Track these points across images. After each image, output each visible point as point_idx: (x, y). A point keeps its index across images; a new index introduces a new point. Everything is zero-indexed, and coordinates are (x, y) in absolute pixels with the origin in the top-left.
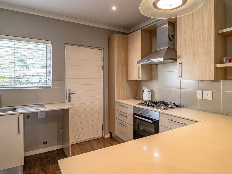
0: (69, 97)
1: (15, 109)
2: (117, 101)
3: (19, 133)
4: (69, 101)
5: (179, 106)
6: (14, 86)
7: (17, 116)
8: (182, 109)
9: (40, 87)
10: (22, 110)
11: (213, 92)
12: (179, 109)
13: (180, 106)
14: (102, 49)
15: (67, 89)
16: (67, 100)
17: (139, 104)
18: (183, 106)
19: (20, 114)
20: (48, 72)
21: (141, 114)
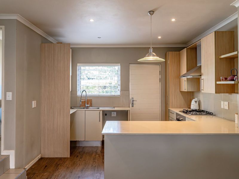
0: (133, 103)
1: (99, 108)
2: (170, 109)
3: (100, 121)
4: (133, 106)
5: (211, 114)
6: (98, 94)
7: (99, 111)
8: (214, 117)
9: (113, 95)
10: (101, 109)
11: (229, 103)
12: (212, 116)
13: (213, 114)
14: (160, 64)
15: (131, 98)
16: (131, 105)
17: (180, 111)
18: (215, 114)
19: (100, 110)
20: (118, 85)
21: (179, 118)
